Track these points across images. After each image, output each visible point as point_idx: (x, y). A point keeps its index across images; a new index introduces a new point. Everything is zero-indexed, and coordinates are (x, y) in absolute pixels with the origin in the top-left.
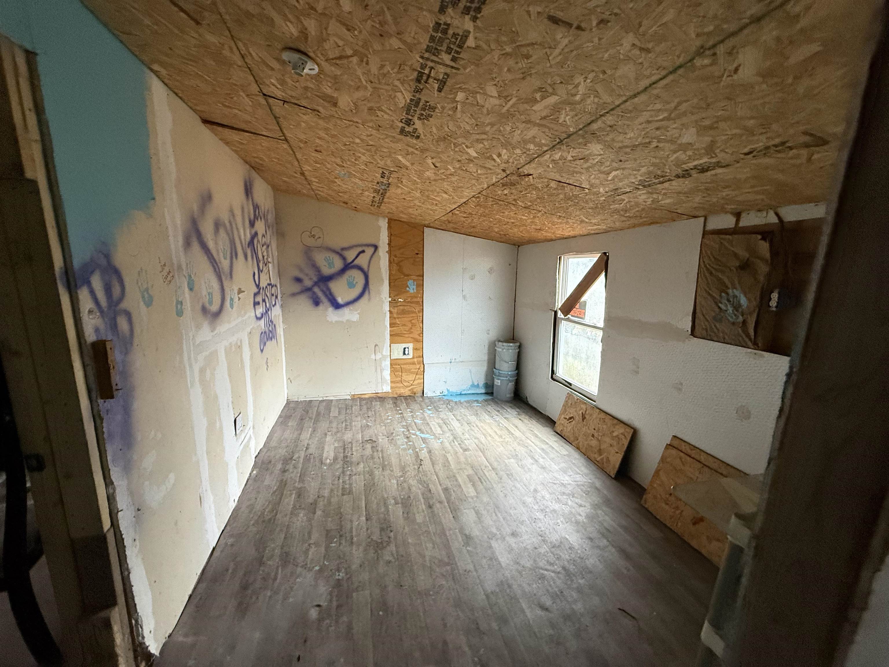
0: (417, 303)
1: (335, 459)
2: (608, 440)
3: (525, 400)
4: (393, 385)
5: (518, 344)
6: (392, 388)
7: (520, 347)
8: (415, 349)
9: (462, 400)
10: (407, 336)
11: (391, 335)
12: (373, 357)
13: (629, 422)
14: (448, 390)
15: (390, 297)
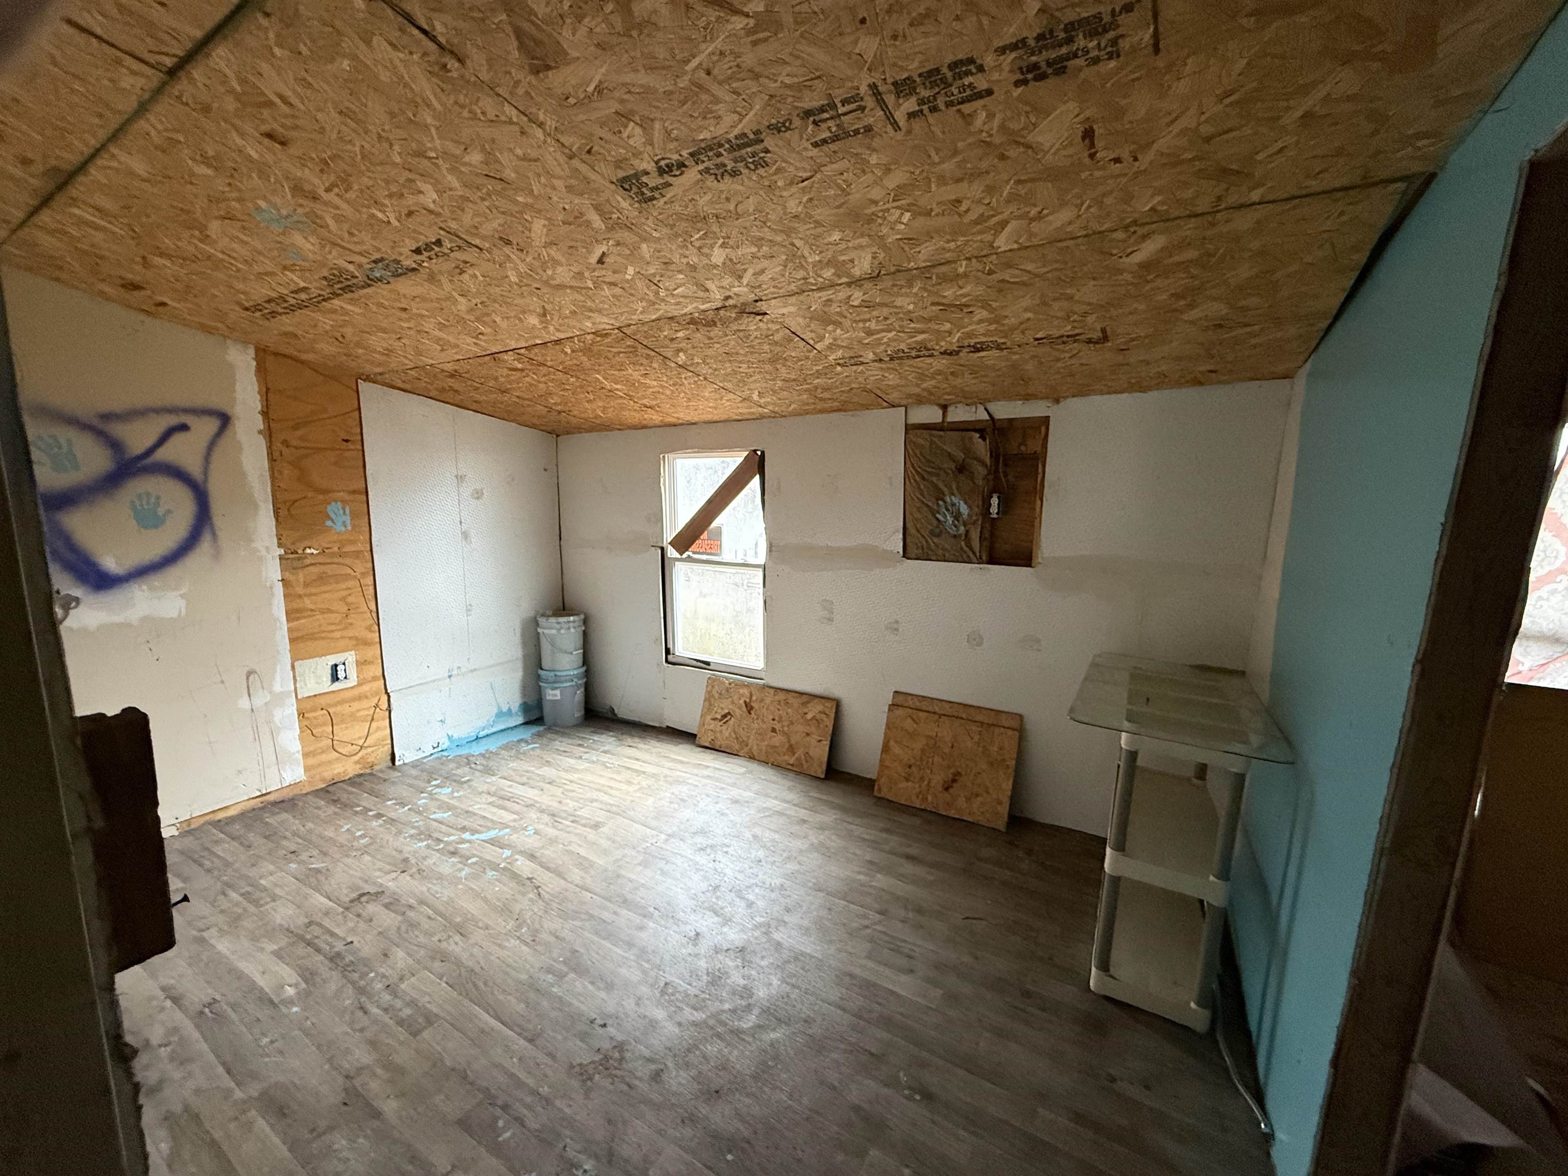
0: (357, 554)
1: (308, 976)
2: (800, 728)
3: (610, 716)
4: (311, 761)
5: (582, 617)
6: (307, 769)
7: (585, 622)
8: (360, 664)
9: (493, 748)
10: (337, 634)
11: (292, 640)
12: (244, 703)
13: (826, 694)
14: (450, 738)
15: (280, 545)
